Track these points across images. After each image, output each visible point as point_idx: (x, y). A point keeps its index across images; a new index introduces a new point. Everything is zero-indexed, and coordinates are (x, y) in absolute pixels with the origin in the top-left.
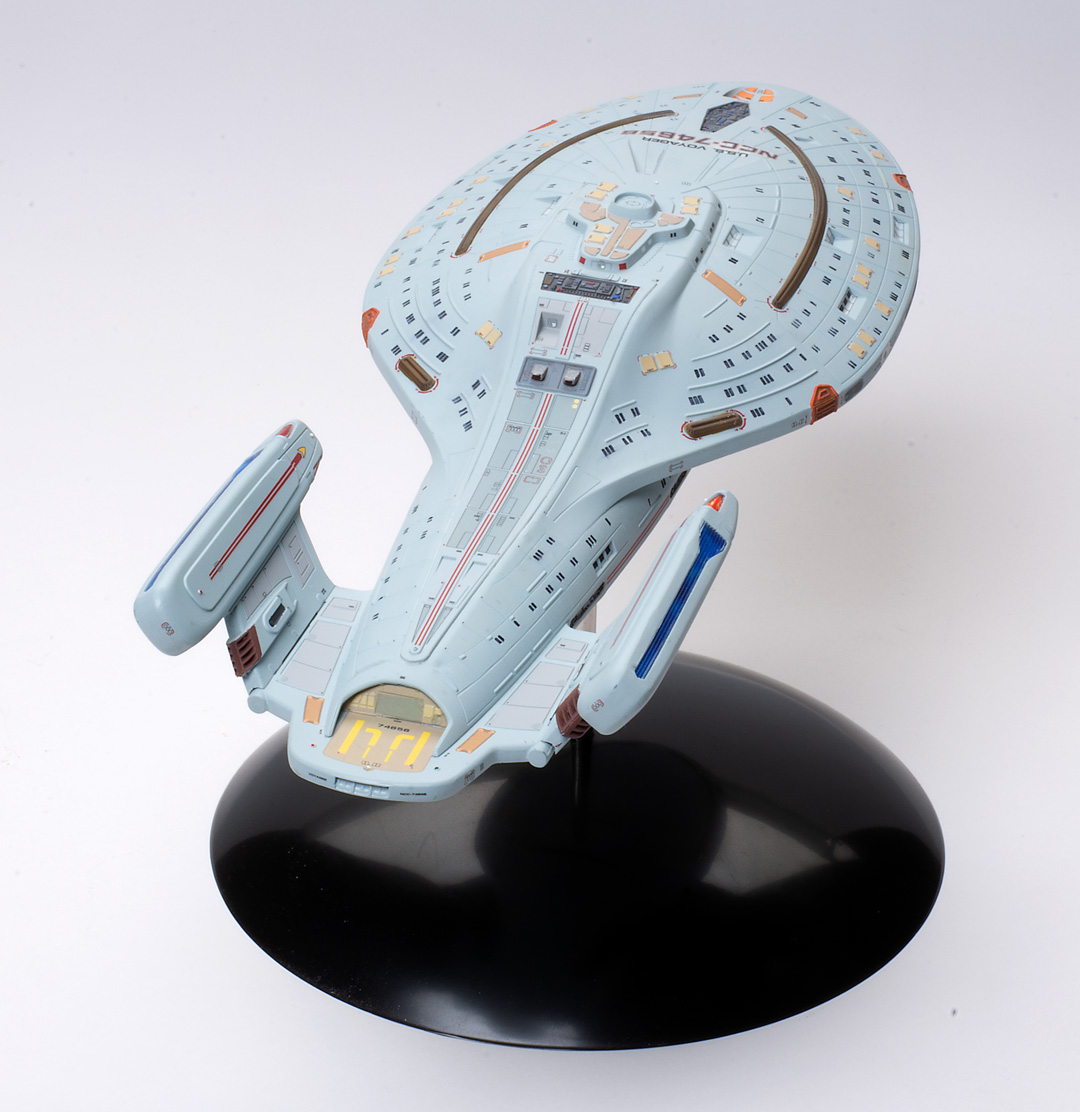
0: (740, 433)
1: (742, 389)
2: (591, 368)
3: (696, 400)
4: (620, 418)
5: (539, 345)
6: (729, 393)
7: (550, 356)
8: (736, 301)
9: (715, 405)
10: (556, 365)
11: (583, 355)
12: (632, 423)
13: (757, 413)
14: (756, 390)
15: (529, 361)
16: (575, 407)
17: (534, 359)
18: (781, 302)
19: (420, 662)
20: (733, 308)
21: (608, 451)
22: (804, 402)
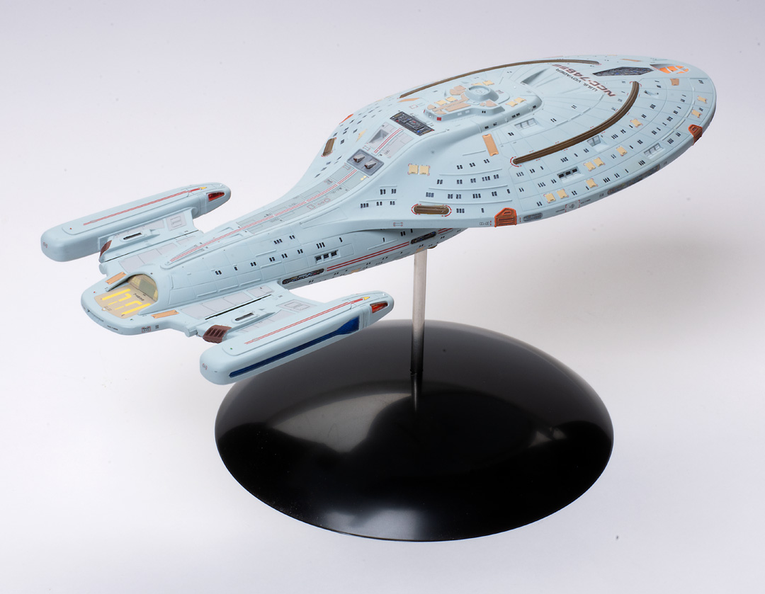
0: (444, 218)
1: (458, 197)
2: (381, 162)
3: (430, 195)
4: (383, 192)
5: (369, 145)
6: (450, 196)
7: (369, 152)
8: (490, 153)
9: (439, 200)
10: (369, 157)
11: (383, 155)
12: (389, 196)
13: (460, 211)
14: (467, 199)
15: (360, 151)
16: (362, 179)
17: (363, 151)
18: (518, 161)
19: (165, 269)
20: (487, 156)
21: (364, 206)
22: (492, 212)
